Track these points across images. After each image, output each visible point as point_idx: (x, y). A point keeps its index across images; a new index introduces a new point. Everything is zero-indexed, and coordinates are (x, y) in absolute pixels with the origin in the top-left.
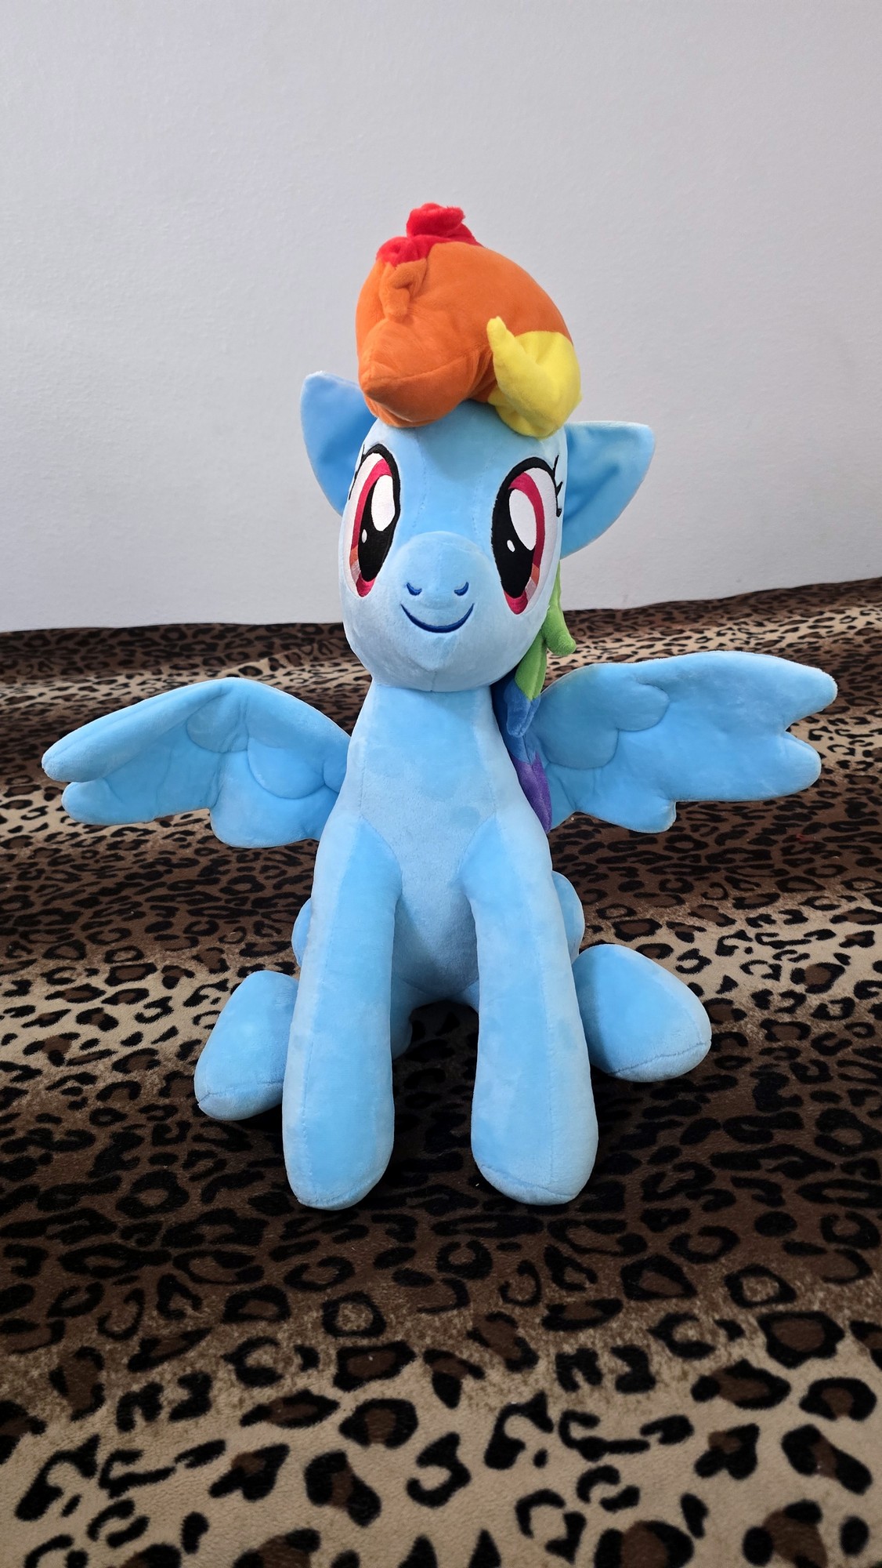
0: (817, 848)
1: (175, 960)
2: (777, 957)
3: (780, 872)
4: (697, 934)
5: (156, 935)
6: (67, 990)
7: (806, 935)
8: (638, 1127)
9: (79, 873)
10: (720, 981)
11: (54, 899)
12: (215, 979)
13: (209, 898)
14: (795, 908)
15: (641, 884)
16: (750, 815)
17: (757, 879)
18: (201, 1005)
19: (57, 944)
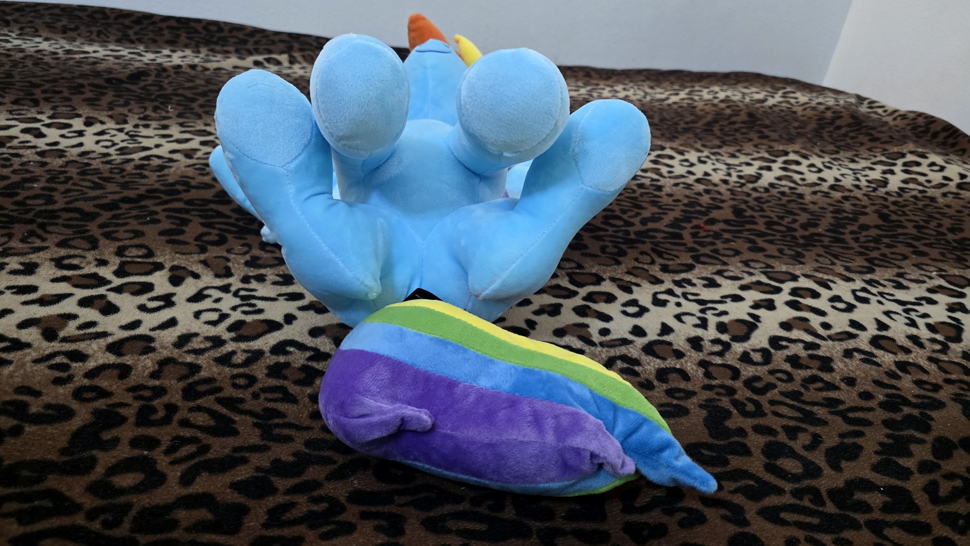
0: (717, 235)
1: (182, 262)
2: (703, 311)
3: (692, 250)
4: (634, 288)
6: (74, 276)
7: (722, 297)
9: (104, 183)
10: (659, 327)
11: (77, 200)
12: (219, 282)
13: (220, 214)
14: (709, 276)
15: (585, 247)
16: (664, 207)
17: (675, 253)
18: (203, 302)
19: (72, 237)
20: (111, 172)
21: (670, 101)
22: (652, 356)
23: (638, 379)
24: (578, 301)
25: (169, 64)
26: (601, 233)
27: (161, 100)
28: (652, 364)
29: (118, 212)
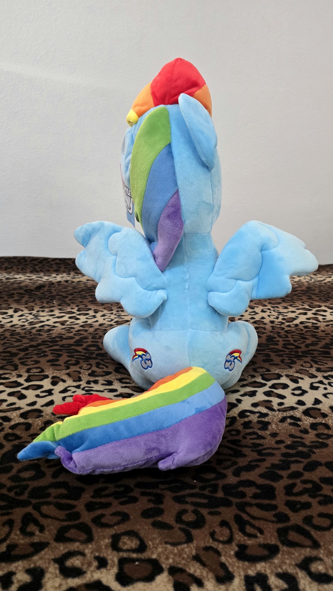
1: (58, 374)
4: (300, 380)
5: (51, 363)
6: (6, 382)
8: (280, 461)
9: (22, 339)
10: (314, 400)
11: (9, 347)
12: (75, 384)
13: (77, 351)
15: (272, 360)
16: (319, 338)
17: (325, 362)
18: (67, 393)
19: (6, 364)
20: (25, 334)
21: (326, 281)
22: (308, 416)
23: (299, 428)
24: (266, 389)
25: (55, 281)
26: (281, 353)
27: (50, 298)
28: (308, 421)
29: (28, 352)
